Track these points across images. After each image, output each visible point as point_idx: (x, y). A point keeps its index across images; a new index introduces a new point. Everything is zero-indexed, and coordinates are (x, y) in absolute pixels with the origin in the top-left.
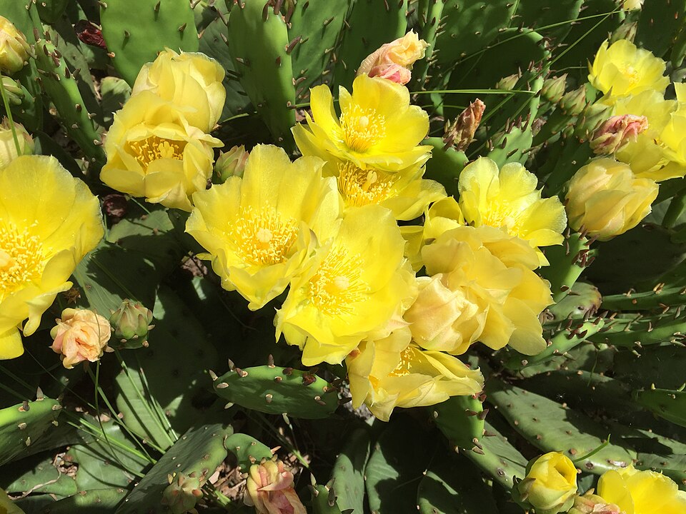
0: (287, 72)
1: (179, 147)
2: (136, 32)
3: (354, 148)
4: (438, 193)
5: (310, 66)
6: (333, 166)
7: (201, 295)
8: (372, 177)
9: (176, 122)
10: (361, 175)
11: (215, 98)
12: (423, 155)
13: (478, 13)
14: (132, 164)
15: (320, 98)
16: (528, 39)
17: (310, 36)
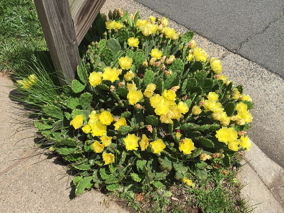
0: (163, 87)
1: (151, 92)
2: (147, 77)
3: (168, 97)
4: (175, 104)
5: (167, 85)
6: (164, 98)
7: (144, 113)
8: (168, 100)
9: (151, 90)
10: (167, 100)
11: (155, 88)
12: (175, 99)
13: (192, 84)
14: (146, 93)
15: (165, 90)
16: (200, 88)
17: (168, 82)
